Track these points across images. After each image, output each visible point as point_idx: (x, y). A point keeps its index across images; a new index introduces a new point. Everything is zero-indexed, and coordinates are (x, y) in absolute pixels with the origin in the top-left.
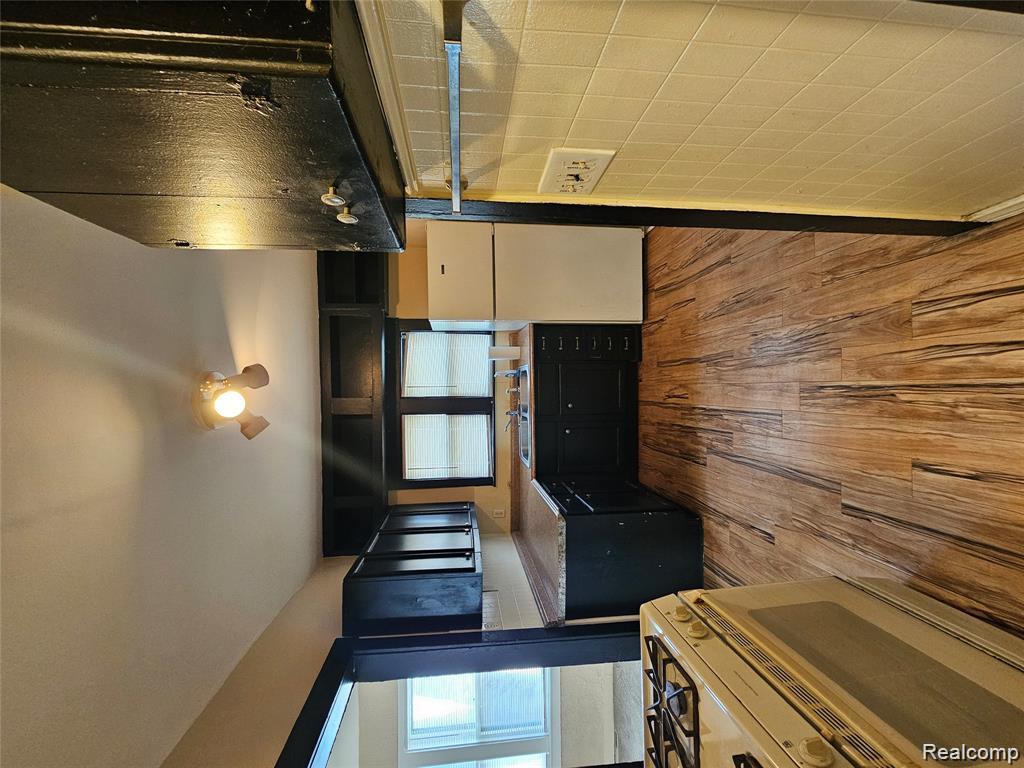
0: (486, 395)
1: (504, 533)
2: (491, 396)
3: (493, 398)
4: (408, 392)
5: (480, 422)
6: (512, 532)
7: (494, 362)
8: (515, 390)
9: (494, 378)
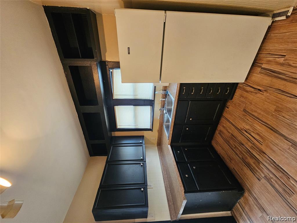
0: (151, 99)
1: (155, 144)
2: (153, 99)
3: (154, 101)
4: (115, 97)
5: (148, 109)
6: (157, 145)
7: (155, 86)
8: (164, 99)
9: (155, 93)
